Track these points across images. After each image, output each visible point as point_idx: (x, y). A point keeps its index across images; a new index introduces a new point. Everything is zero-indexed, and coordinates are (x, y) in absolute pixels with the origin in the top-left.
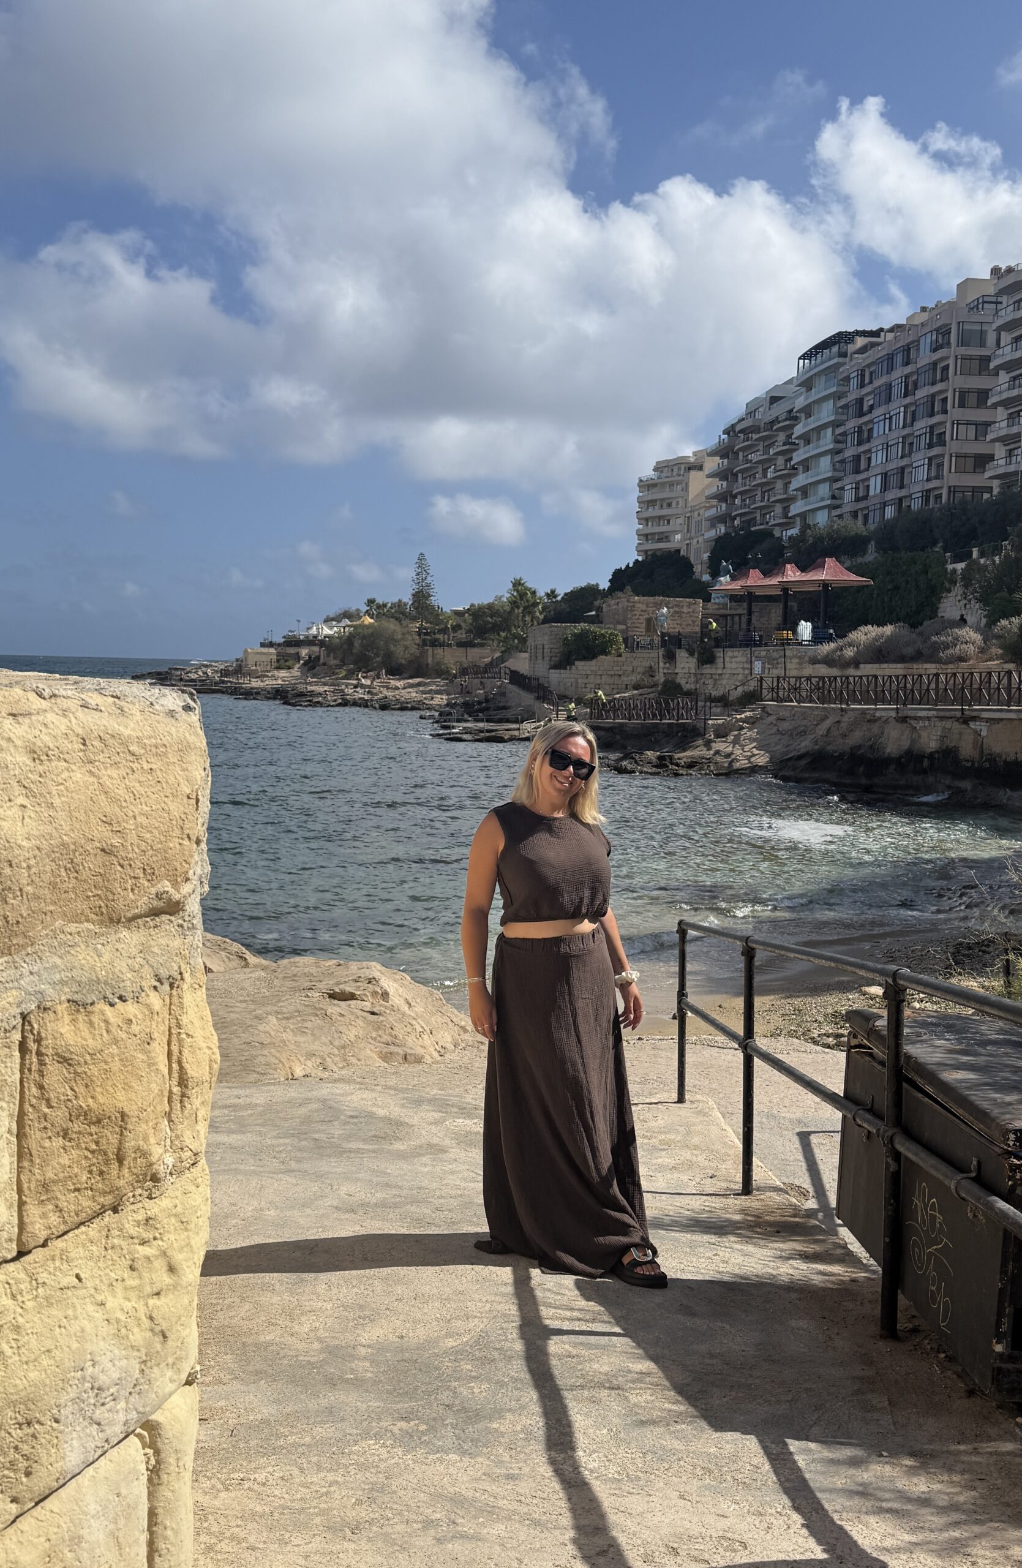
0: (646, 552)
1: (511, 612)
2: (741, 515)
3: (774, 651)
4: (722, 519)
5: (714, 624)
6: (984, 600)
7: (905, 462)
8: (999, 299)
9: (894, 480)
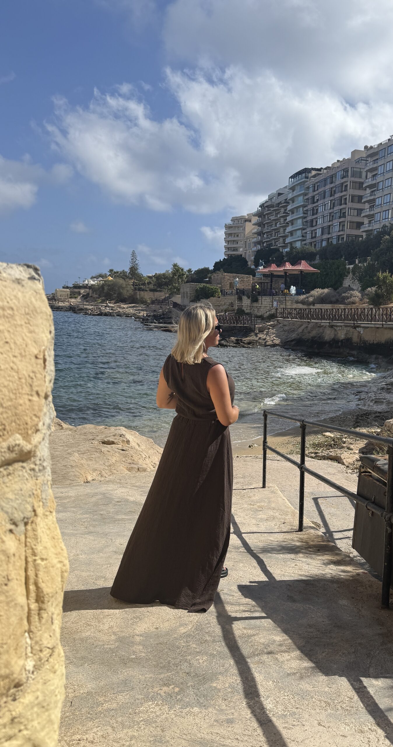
0: (228, 255)
1: (173, 277)
2: (266, 242)
3: (281, 298)
4: (259, 243)
5: (258, 286)
6: (360, 280)
7: (330, 223)
8: (367, 159)
9: (326, 231)
